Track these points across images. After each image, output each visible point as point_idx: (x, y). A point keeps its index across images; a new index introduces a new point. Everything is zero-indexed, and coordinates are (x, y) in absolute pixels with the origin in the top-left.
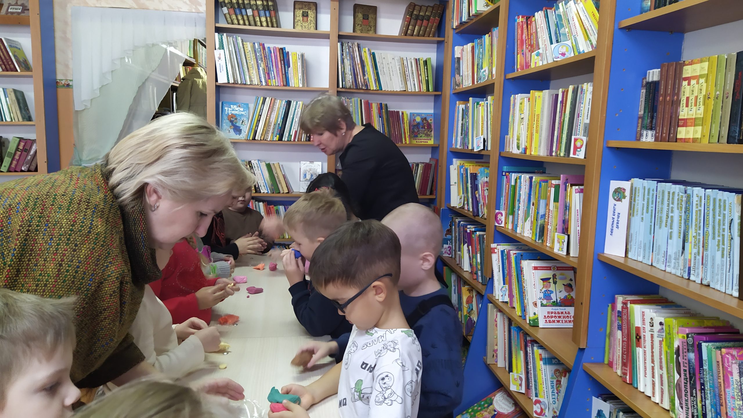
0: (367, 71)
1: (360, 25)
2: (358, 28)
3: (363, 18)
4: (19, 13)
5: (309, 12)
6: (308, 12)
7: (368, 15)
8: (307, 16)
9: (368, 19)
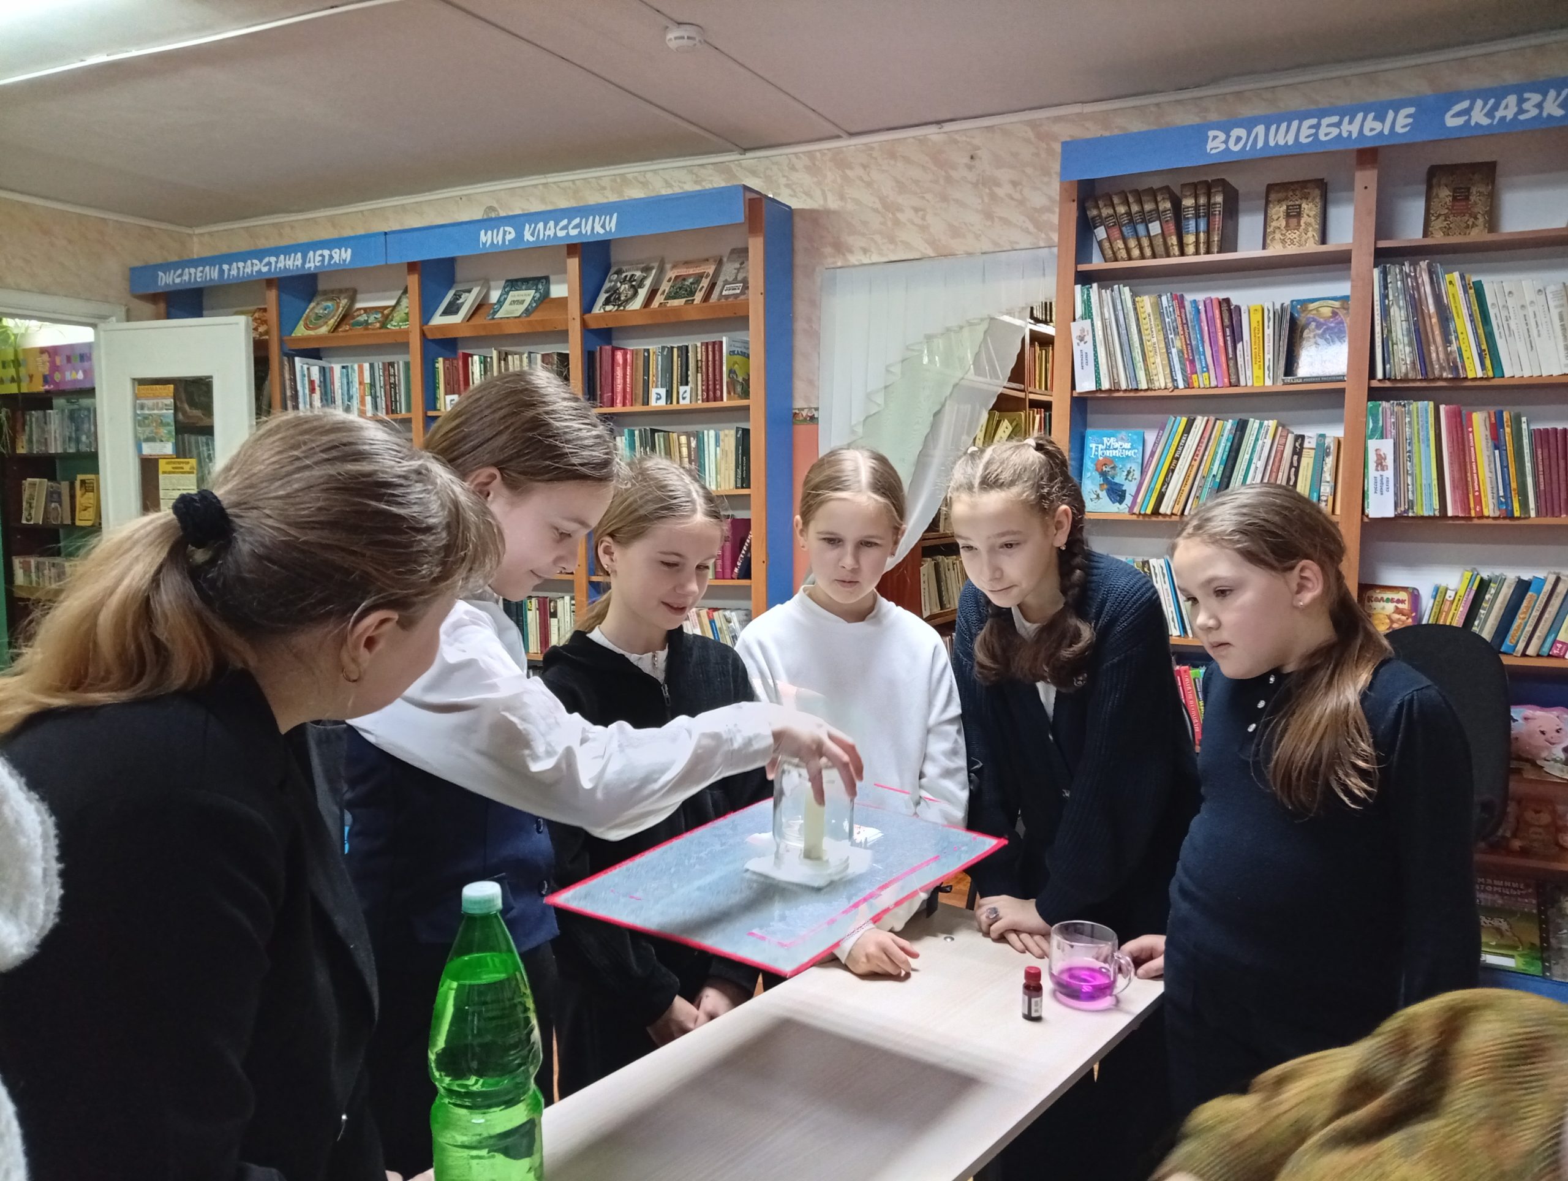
0: (1456, 331)
1: (1442, 218)
2: (1437, 224)
3: (1455, 199)
4: (736, 296)
5: (1304, 206)
6: (1300, 206)
7: (1469, 189)
8: (1299, 215)
9: (1467, 198)
